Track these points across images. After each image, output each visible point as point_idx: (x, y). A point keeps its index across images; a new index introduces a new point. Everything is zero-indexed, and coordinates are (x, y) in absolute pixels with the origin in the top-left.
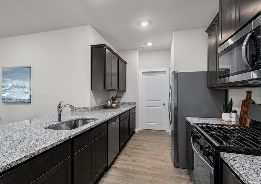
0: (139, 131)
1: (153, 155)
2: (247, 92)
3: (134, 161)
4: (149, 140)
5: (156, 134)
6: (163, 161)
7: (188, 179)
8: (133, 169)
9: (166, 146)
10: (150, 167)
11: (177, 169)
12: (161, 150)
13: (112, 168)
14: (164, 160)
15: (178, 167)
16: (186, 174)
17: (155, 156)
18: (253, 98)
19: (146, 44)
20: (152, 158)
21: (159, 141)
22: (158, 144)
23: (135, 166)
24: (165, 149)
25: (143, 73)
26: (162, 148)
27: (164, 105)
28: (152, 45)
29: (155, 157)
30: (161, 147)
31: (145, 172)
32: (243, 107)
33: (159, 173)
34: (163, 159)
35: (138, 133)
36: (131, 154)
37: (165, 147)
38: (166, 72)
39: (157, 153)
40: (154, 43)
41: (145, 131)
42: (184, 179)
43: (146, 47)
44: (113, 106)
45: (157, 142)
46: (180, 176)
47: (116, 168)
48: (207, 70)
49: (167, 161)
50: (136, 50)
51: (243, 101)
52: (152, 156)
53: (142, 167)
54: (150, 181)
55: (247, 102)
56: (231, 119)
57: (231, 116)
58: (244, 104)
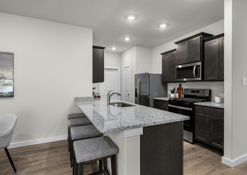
18: (182, 87)
19: (111, 48)
32: (178, 91)
38: (117, 69)
40: (116, 48)
48: (161, 74)
55: (180, 89)
56: (176, 96)
57: (176, 95)
58: (179, 89)
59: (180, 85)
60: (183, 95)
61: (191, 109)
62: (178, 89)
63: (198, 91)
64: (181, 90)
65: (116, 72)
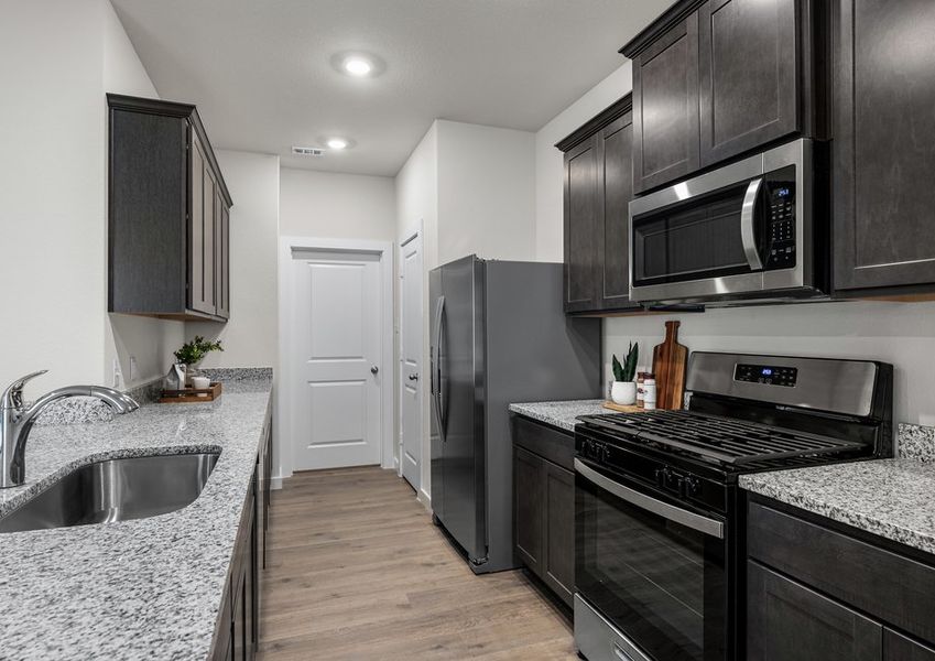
0: (285, 481)
1: (391, 557)
2: (669, 324)
3: (336, 596)
4: (345, 508)
5: (355, 483)
6: (430, 565)
7: (531, 599)
8: (350, 624)
9: (413, 516)
10: (404, 599)
11: (488, 579)
12: (402, 531)
13: (263, 651)
14: (434, 562)
15: (488, 573)
16: (517, 585)
17: (400, 558)
18: (683, 339)
19: (322, 141)
20: (392, 568)
21: (382, 504)
22: (383, 515)
23: (350, 613)
24: (412, 525)
25: (294, 249)
26: (403, 526)
27: (374, 371)
28: (346, 148)
29: (400, 561)
30: (399, 523)
31: (398, 622)
32: (659, 364)
33: (445, 609)
34: (427, 559)
35: (285, 489)
36: (309, 574)
37: (411, 521)
38: (379, 253)
39: (398, 548)
41: (305, 477)
42: (521, 601)
43: (316, 152)
44: (199, 387)
45: (374, 508)
46: (505, 597)
47: (277, 646)
48: (561, 260)
49: (444, 564)
50: (270, 154)
51: (656, 348)
52: (385, 560)
53: (374, 608)
54: (435, 646)
55: (669, 351)
56: (640, 396)
57: (640, 391)
58: (661, 355)
59: (672, 328)
60: (684, 390)
61: (713, 527)
62: (659, 353)
63: (785, 374)
64: (674, 361)
65: (372, 265)
